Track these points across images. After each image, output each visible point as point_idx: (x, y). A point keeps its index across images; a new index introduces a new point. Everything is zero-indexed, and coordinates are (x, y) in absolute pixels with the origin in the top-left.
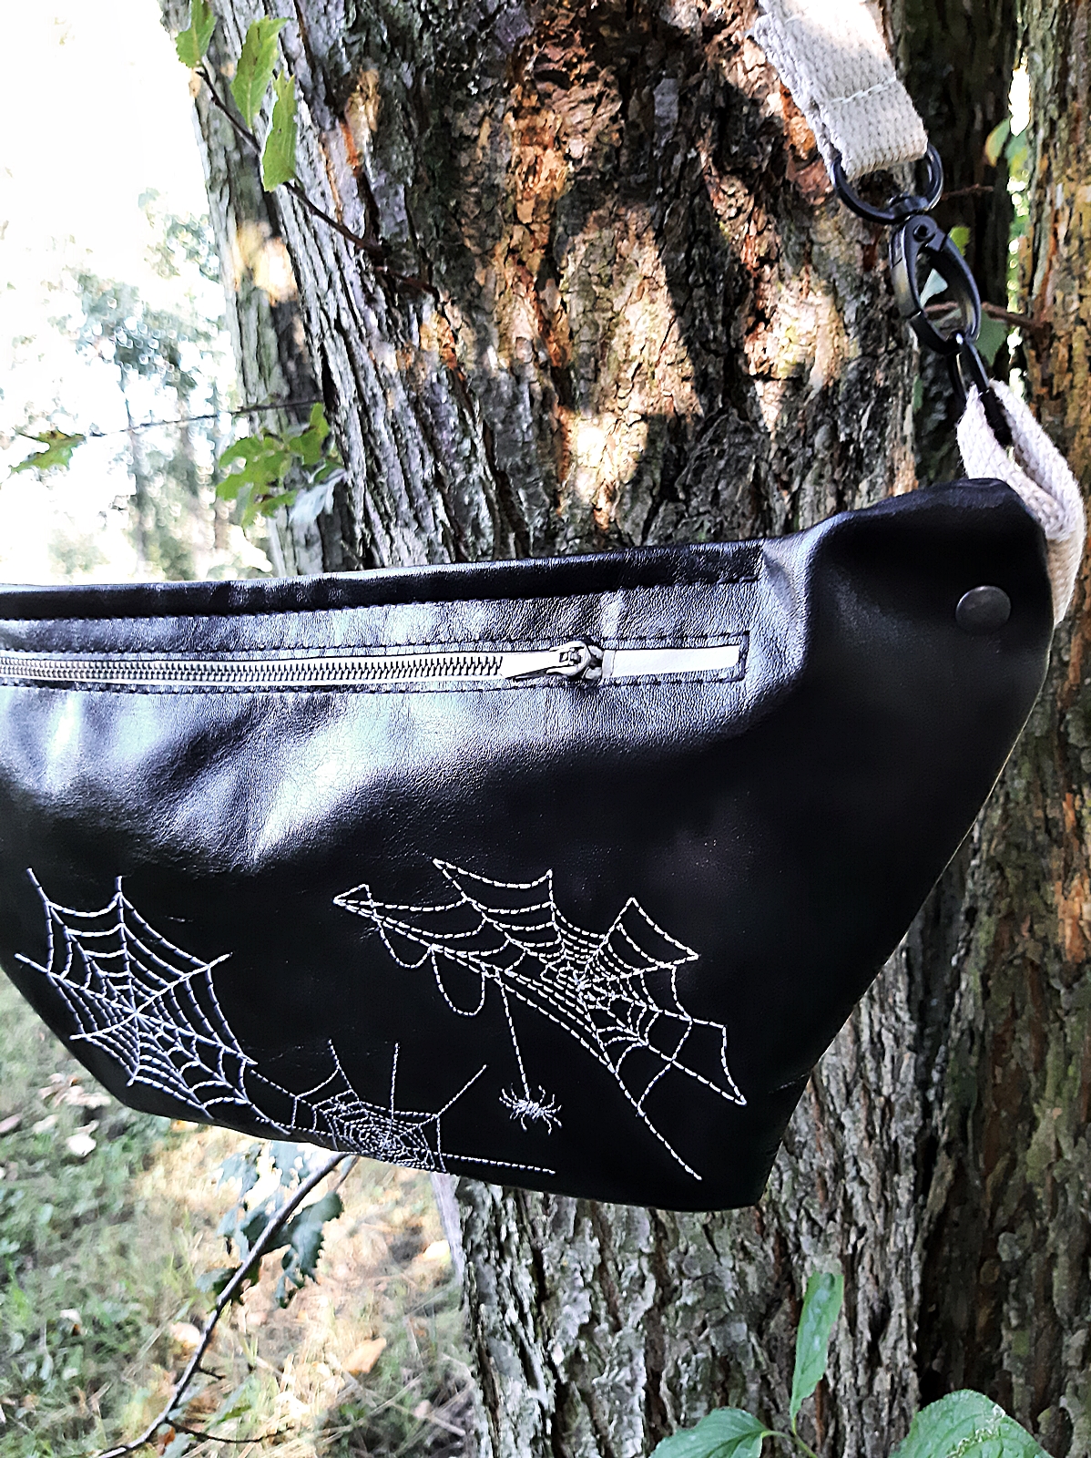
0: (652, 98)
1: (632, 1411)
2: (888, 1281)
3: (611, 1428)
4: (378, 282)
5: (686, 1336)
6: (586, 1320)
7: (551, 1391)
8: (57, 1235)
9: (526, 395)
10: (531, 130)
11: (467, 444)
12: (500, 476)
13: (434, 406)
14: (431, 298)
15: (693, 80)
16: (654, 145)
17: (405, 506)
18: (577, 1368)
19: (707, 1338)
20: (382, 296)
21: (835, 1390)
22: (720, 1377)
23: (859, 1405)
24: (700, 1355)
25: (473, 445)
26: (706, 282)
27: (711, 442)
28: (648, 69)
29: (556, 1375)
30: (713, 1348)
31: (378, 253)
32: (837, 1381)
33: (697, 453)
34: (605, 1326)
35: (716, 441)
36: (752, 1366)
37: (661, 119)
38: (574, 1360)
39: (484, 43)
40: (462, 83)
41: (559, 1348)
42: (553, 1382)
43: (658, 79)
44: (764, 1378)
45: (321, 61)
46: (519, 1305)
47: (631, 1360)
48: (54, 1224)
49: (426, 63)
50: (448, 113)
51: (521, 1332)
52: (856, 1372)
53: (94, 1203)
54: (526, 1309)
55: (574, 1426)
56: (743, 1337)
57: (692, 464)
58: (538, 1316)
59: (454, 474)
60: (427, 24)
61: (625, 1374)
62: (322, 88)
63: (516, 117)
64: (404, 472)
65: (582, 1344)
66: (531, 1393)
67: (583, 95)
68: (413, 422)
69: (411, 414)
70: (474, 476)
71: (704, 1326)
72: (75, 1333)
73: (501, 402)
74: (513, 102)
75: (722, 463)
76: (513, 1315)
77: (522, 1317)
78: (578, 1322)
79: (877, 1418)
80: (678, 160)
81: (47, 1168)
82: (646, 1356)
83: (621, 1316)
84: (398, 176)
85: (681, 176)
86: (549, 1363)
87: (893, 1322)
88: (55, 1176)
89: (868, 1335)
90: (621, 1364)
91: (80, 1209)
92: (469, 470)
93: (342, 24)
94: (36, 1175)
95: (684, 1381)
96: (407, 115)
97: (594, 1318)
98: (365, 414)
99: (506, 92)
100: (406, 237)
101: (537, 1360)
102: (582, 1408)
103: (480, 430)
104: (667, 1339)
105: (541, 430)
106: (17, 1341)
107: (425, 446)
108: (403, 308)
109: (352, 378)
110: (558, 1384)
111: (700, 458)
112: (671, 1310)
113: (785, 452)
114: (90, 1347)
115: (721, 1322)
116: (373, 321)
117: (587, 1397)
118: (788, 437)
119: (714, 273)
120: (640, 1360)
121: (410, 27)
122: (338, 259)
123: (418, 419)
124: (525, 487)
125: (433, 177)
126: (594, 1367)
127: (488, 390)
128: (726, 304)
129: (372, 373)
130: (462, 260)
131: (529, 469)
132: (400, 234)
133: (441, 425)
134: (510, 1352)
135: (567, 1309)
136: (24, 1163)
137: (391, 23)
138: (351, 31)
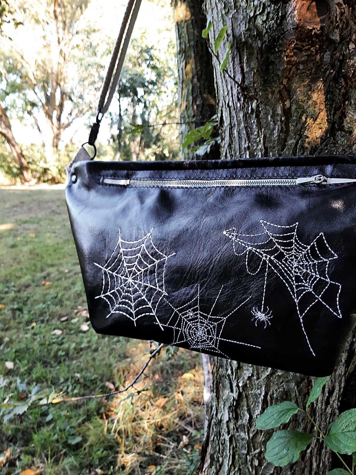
0: (323, 56)
1: (259, 402)
2: (335, 382)
3: (252, 406)
4: (242, 95)
5: (277, 384)
6: (250, 375)
7: (237, 393)
8: (76, 352)
9: (277, 128)
10: (290, 61)
11: (258, 139)
12: (266, 148)
13: (251, 128)
14: (256, 101)
15: (335, 53)
16: (323, 68)
17: (238, 154)
18: (245, 388)
19: (283, 385)
20: (242, 99)
21: (316, 408)
22: (285, 397)
23: (321, 414)
24: (280, 390)
25: (260, 140)
26: (330, 104)
27: (325, 146)
28: (323, 49)
29: (239, 389)
30: (284, 389)
31: (244, 89)
32: (317, 405)
33: (320, 148)
34: (255, 378)
35: (326, 145)
36: (294, 395)
37: (325, 62)
38: (245, 386)
39: (282, 38)
40: (274, 48)
41: (241, 382)
42: (238, 391)
43: (326, 51)
44: (297, 399)
45: (236, 37)
46: (232, 369)
47: (261, 388)
48: (75, 349)
49: (265, 42)
50: (269, 55)
51: (231, 377)
52: (322, 405)
53: (87, 345)
54: (234, 370)
55: (242, 404)
56: (293, 387)
57: (318, 151)
58: (237, 373)
59: (253, 147)
60: (267, 32)
61: (259, 391)
62: (235, 44)
63: (287, 58)
64: (239, 145)
65: (248, 382)
66: (230, 394)
67: (305, 54)
68: (245, 132)
69: (244, 130)
70: (259, 148)
71: (282, 382)
72: (78, 380)
73: (270, 129)
74: (287, 54)
75: (327, 151)
76: (229, 372)
77: (232, 373)
78: (248, 375)
79: (326, 419)
80: (328, 72)
81: (74, 333)
82: (265, 387)
83: (260, 376)
84: (252, 69)
85: (328, 76)
86: (238, 386)
87: (335, 394)
88: (77, 335)
89: (327, 394)
90: (258, 389)
91: (83, 346)
92: (258, 146)
93: (244, 29)
94: (71, 334)
95: (275, 396)
96: (258, 54)
97: (253, 375)
98: (231, 128)
99: (285, 51)
100: (252, 85)
101: (234, 384)
102: (245, 400)
103: (262, 136)
104: (272, 384)
105: (279, 138)
106: (62, 380)
107: (247, 139)
108: (248, 103)
109: (229, 119)
110: (239, 392)
111: (321, 149)
112: (274, 376)
113: (344, 150)
114: (82, 385)
115: (288, 382)
116: (239, 105)
117: (247, 397)
118: (346, 146)
119: (333, 102)
120: (263, 388)
121: (262, 32)
122: (231, 88)
123: (246, 132)
124: (272, 152)
125: (262, 71)
126: (250, 389)
127: (267, 126)
128: (334, 110)
129: (235, 118)
130: (266, 92)
131: (274, 147)
132: (251, 84)
133: (252, 134)
134: (227, 382)
135: (245, 372)
136: (68, 331)
137: (258, 30)
138: (246, 31)
